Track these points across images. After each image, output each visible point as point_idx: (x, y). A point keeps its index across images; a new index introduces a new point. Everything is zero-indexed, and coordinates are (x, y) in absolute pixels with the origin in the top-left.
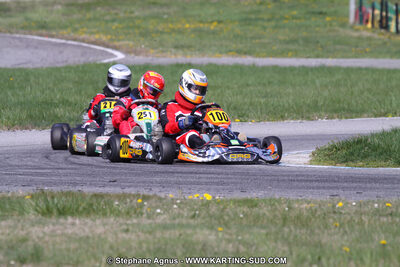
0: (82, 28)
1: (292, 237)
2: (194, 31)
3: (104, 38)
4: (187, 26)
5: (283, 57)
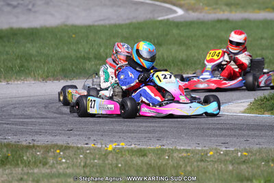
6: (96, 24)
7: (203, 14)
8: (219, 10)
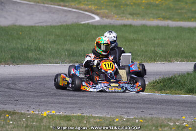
4: (144, 1)
5: (188, 21)
6: (37, 25)
7: (113, 20)
8: (125, 18)
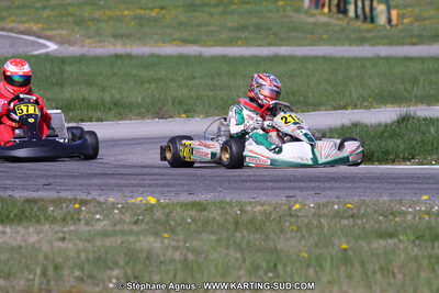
0: (10, 16)
1: (245, 243)
2: (135, 18)
3: (35, 28)
4: (126, 13)
5: (232, 46)
7: (86, 49)
8: (106, 43)
